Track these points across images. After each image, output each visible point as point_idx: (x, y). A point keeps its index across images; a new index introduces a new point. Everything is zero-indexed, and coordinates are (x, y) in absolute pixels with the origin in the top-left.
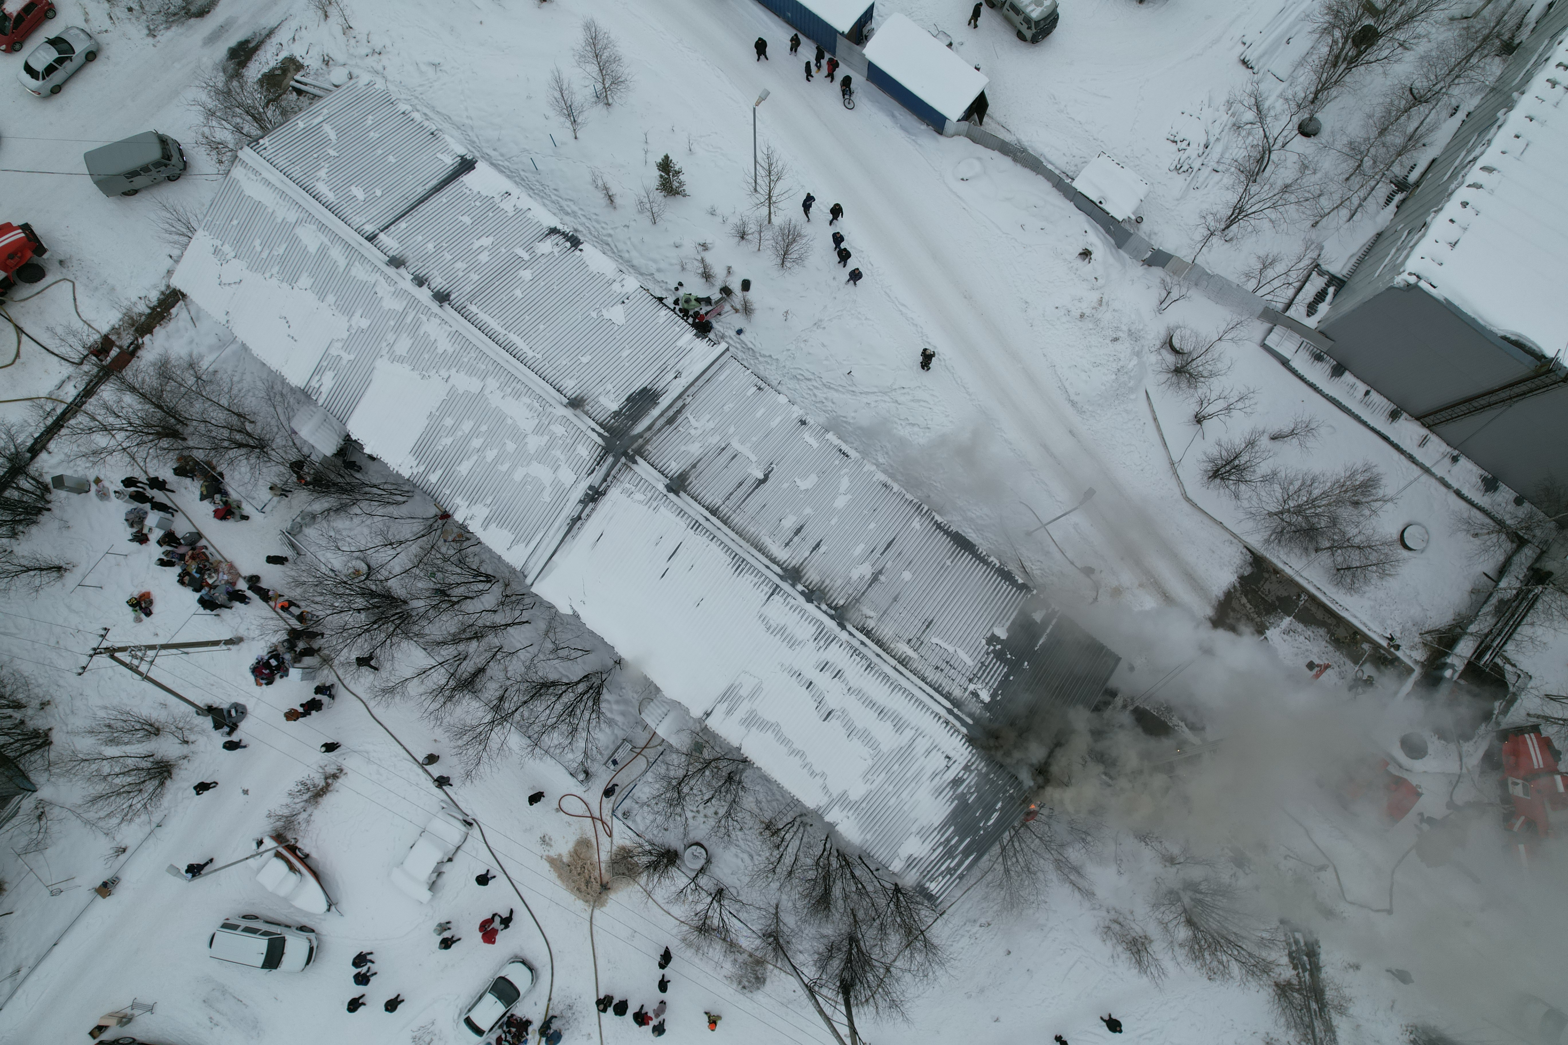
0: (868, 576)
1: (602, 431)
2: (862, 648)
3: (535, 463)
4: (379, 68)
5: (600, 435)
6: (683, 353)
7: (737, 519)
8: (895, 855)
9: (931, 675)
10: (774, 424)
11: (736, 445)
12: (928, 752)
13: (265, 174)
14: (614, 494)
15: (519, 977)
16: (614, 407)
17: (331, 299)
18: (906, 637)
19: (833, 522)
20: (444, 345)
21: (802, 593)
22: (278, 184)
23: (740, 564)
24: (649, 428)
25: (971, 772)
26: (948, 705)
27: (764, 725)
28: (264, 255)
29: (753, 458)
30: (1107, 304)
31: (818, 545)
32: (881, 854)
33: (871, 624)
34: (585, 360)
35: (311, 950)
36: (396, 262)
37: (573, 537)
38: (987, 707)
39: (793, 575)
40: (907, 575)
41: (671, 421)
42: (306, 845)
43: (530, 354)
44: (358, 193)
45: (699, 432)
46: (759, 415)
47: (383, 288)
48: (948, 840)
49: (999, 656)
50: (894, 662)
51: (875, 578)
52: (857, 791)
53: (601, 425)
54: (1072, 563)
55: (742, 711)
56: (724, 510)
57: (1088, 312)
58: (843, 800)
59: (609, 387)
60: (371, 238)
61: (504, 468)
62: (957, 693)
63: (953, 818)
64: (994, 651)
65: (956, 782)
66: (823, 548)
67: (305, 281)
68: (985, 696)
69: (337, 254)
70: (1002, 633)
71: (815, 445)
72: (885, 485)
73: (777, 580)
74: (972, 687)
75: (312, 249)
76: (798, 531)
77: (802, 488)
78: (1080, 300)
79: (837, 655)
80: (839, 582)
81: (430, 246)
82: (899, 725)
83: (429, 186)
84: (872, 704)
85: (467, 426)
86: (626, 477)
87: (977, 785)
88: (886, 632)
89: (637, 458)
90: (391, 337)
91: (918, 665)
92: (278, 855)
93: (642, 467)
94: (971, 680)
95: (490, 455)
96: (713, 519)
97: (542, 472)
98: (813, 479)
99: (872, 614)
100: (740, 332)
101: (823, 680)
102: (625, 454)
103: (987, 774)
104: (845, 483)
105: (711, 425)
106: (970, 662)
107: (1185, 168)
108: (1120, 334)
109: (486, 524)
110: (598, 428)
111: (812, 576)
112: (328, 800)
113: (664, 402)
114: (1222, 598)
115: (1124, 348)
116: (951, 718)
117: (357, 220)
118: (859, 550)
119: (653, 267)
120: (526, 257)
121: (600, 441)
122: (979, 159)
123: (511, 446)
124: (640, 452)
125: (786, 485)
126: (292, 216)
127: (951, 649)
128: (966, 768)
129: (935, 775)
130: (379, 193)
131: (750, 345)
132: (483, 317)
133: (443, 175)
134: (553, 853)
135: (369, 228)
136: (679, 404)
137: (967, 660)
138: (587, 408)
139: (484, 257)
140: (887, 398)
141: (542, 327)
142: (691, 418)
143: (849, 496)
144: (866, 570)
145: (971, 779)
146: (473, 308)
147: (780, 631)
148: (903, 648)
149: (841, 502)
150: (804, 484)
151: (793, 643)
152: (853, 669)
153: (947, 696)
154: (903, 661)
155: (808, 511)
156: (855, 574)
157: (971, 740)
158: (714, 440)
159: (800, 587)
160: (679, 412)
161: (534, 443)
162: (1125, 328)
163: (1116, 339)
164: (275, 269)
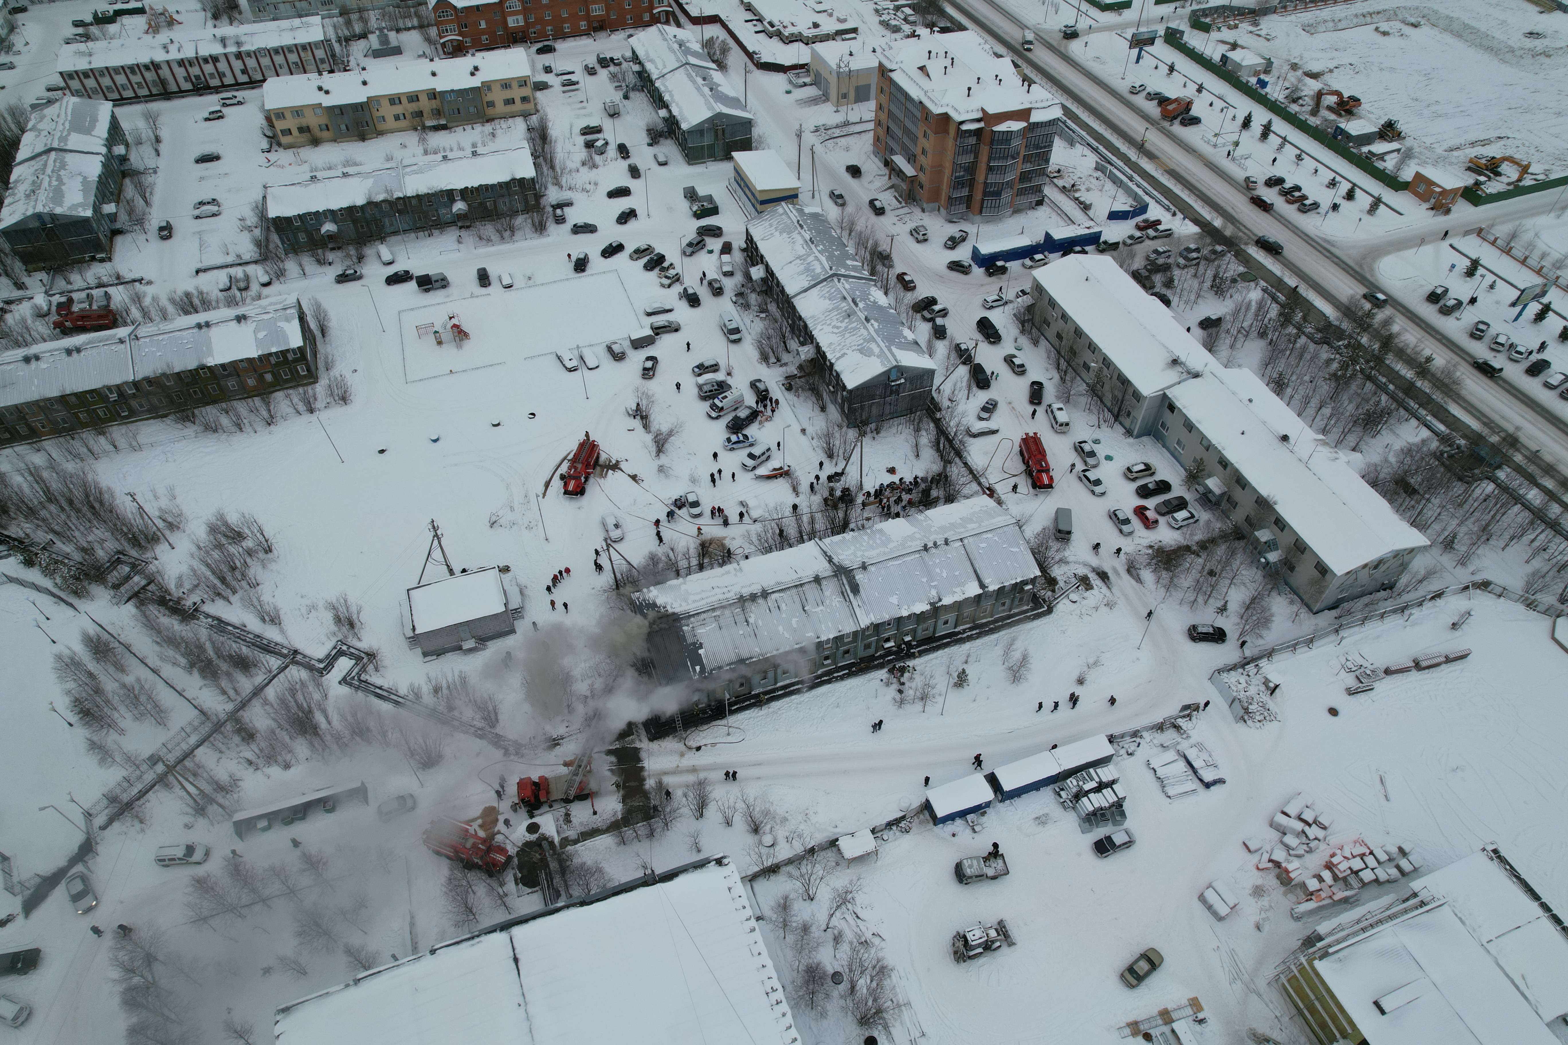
0: (749, 620)
2: (727, 602)
3: (853, 552)
5: (849, 568)
6: (867, 614)
8: (656, 590)
9: (703, 616)
12: (680, 605)
16: (857, 578)
17: (948, 525)
18: (720, 617)
19: (775, 621)
23: (778, 583)
24: (844, 585)
25: (665, 611)
26: (690, 615)
27: (723, 575)
28: (975, 516)
29: (814, 610)
32: (659, 587)
33: (733, 609)
34: (880, 580)
37: (822, 553)
38: (682, 627)
39: (765, 595)
41: (842, 593)
43: (890, 563)
44: (983, 545)
45: (833, 599)
47: (940, 537)
48: (648, 601)
49: (694, 644)
50: (715, 607)
52: (685, 587)
53: (852, 570)
56: (800, 589)
57: (808, 813)
58: (685, 584)
59: (866, 581)
60: (961, 540)
61: (858, 546)
62: (692, 620)
64: (697, 644)
66: (768, 611)
68: (685, 628)
70: (701, 651)
73: (766, 590)
74: (691, 626)
76: (779, 608)
77: (793, 620)
79: (730, 596)
80: (753, 609)
81: (950, 556)
83: (977, 569)
84: (708, 598)
86: (830, 569)
87: (660, 611)
88: (727, 612)
89: (834, 574)
90: (923, 534)
91: (710, 614)
93: (830, 574)
94: (693, 628)
95: (864, 544)
96: (798, 584)
97: (849, 554)
99: (736, 611)
101: (726, 590)
102: (838, 572)
105: (834, 605)
106: (700, 632)
109: (843, 538)
111: (761, 601)
112: (790, 490)
113: (851, 595)
115: (781, 814)
116: (685, 613)
117: (971, 539)
118: (760, 623)
120: (932, 585)
123: (863, 548)
124: (836, 576)
125: (798, 615)
127: (707, 629)
130: (981, 553)
132: (913, 557)
133: (981, 577)
135: (966, 541)
136: (848, 600)
138: (861, 570)
139: (938, 570)
141: (899, 573)
142: (840, 600)
143: (781, 634)
146: (916, 555)
147: (749, 586)
148: (717, 613)
155: (784, 616)
156: (752, 615)
157: (674, 615)
158: (828, 602)
159: (759, 595)
160: (845, 598)
164: (969, 517)
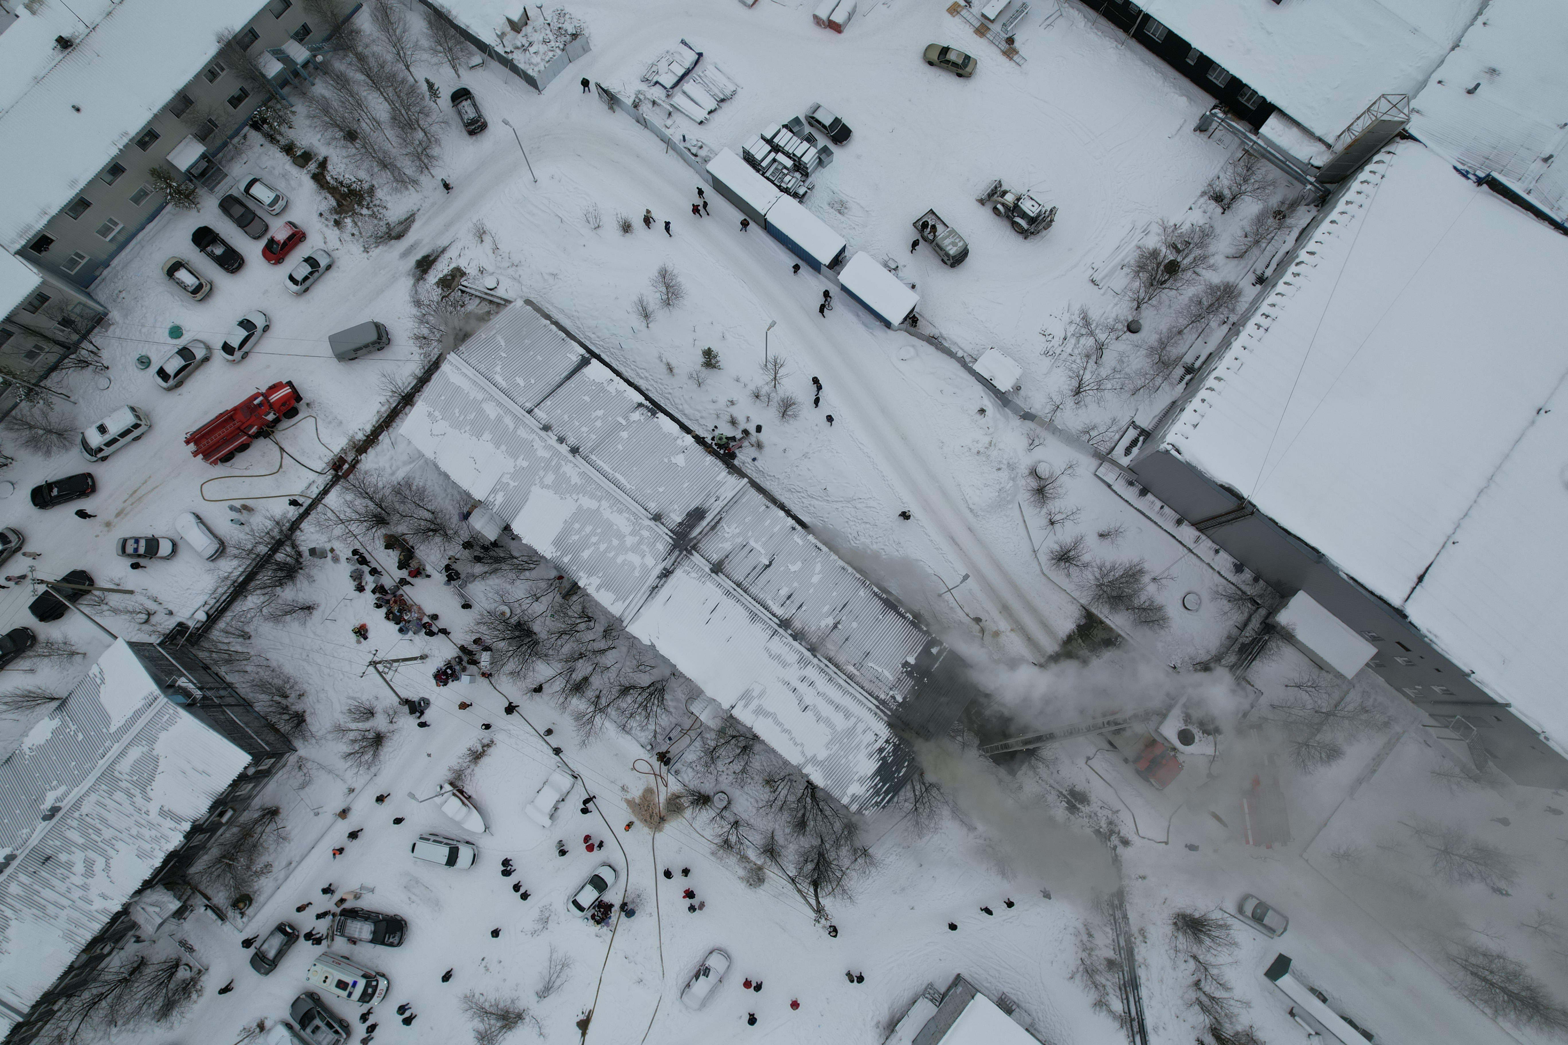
0: (831, 625)
1: (672, 535)
2: (826, 668)
3: (630, 553)
4: (517, 276)
5: (671, 537)
6: (720, 484)
7: (753, 590)
8: (845, 793)
9: (867, 685)
10: (775, 530)
11: (752, 543)
12: (864, 732)
13: (464, 370)
14: (679, 573)
15: (607, 875)
16: (679, 520)
17: (503, 448)
18: (853, 662)
19: (810, 592)
20: (575, 479)
21: (791, 635)
22: (472, 376)
23: (754, 617)
24: (700, 533)
25: (890, 743)
26: (877, 703)
27: (767, 714)
28: (461, 419)
29: (763, 551)
30: (995, 445)
31: (801, 606)
32: (836, 793)
33: (832, 654)
34: (661, 490)
35: (475, 855)
36: (546, 428)
37: (653, 598)
38: (900, 705)
39: (785, 624)
40: (855, 625)
41: (714, 528)
42: (469, 789)
43: (628, 486)
44: (520, 381)
45: (730, 535)
46: (766, 524)
47: (538, 444)
48: (876, 785)
49: (909, 674)
50: (845, 677)
51: (835, 626)
52: (822, 755)
53: (671, 531)
54: (968, 615)
55: (753, 706)
56: (745, 583)
57: (982, 450)
58: (813, 760)
59: (676, 507)
60: (530, 412)
61: (611, 555)
62: (882, 696)
63: (878, 772)
64: (906, 672)
65: (881, 750)
66: (804, 608)
67: (487, 436)
68: (900, 699)
69: (508, 421)
70: (911, 660)
71: (800, 542)
72: (843, 568)
73: (776, 627)
74: (891, 693)
75: (493, 417)
76: (789, 597)
77: (792, 570)
78: (977, 442)
79: (811, 673)
80: (813, 628)
81: (566, 417)
82: (847, 715)
83: (563, 376)
84: (831, 702)
85: (588, 529)
86: (686, 563)
87: (893, 751)
88: (841, 659)
89: (693, 552)
90: (541, 473)
91: (859, 679)
92: (454, 794)
93: (696, 558)
94: (891, 689)
95: (603, 547)
96: (739, 590)
97: (635, 558)
98: (799, 565)
99: (833, 648)
100: (754, 460)
101: (802, 688)
102: (686, 549)
103: (899, 745)
104: (818, 567)
105: (738, 531)
106: (891, 678)
107: (1050, 353)
108: (1002, 466)
109: (598, 589)
110: (669, 533)
111: (797, 624)
112: (484, 761)
113: (709, 517)
114: (1065, 639)
115: (1004, 475)
116: (878, 711)
117: (521, 400)
118: (826, 609)
119: (698, 415)
120: (624, 423)
121: (670, 541)
122: (913, 346)
123: (615, 542)
124: (694, 548)
125: (782, 569)
126: (480, 396)
127: (880, 670)
128: (887, 741)
129: (868, 745)
130: (533, 381)
131: (761, 469)
132: (600, 463)
133: (571, 368)
134: (629, 797)
135: (528, 405)
136: (718, 517)
137: (889, 676)
138: (663, 520)
139: (598, 424)
140: (850, 505)
141: (635, 469)
142: (725, 526)
143: (821, 575)
144: (830, 621)
145: (890, 748)
146: (593, 457)
147: (777, 657)
148: (851, 669)
149: (815, 579)
150: (793, 568)
151: (785, 665)
152: (821, 682)
153: (877, 698)
154: (851, 677)
155: (795, 584)
156: (823, 624)
157: (890, 725)
158: (739, 540)
159: (790, 632)
160: (718, 522)
161: (630, 541)
162: (1005, 462)
163: (999, 469)
164: (468, 428)
